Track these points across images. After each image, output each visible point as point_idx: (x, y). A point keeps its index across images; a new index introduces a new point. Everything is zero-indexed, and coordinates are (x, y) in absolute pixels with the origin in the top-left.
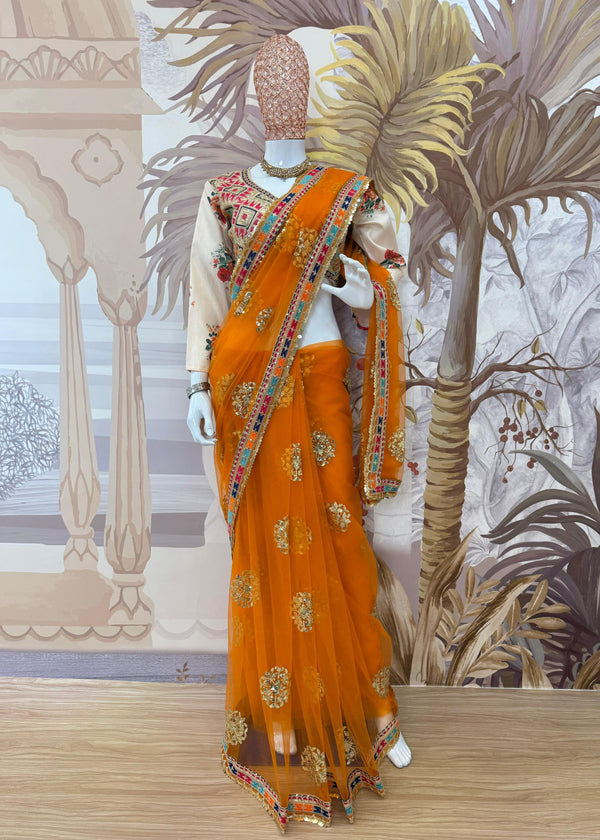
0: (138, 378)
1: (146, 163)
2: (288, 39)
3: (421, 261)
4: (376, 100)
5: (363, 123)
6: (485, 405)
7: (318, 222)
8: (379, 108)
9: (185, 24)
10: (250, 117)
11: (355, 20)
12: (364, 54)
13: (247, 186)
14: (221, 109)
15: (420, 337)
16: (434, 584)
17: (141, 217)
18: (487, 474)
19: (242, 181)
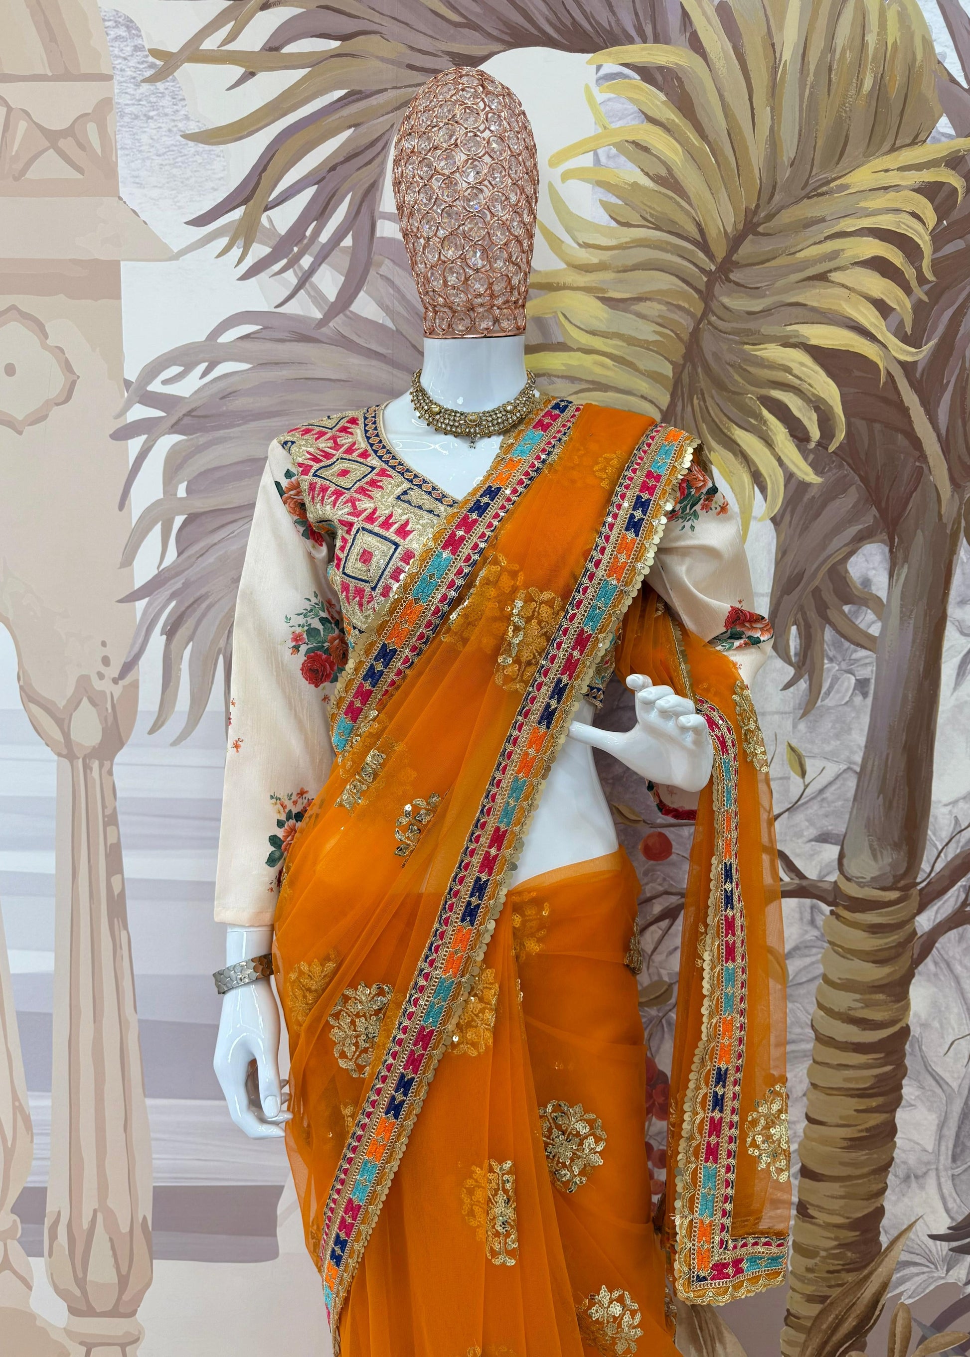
0: (116, 880)
1: (133, 379)
2: (484, 79)
3: (801, 609)
4: (698, 225)
5: (665, 282)
6: (948, 943)
7: (565, 573)
8: (704, 245)
9: (226, 42)
10: (387, 268)
11: (648, 30)
12: (671, 115)
13: (374, 461)
14: (315, 249)
15: (796, 785)
16: (816, 1341)
17: (121, 506)
18: (950, 1100)
19: (363, 445)
